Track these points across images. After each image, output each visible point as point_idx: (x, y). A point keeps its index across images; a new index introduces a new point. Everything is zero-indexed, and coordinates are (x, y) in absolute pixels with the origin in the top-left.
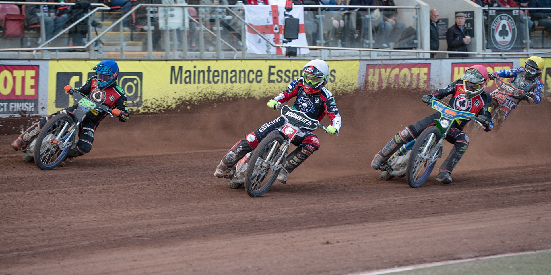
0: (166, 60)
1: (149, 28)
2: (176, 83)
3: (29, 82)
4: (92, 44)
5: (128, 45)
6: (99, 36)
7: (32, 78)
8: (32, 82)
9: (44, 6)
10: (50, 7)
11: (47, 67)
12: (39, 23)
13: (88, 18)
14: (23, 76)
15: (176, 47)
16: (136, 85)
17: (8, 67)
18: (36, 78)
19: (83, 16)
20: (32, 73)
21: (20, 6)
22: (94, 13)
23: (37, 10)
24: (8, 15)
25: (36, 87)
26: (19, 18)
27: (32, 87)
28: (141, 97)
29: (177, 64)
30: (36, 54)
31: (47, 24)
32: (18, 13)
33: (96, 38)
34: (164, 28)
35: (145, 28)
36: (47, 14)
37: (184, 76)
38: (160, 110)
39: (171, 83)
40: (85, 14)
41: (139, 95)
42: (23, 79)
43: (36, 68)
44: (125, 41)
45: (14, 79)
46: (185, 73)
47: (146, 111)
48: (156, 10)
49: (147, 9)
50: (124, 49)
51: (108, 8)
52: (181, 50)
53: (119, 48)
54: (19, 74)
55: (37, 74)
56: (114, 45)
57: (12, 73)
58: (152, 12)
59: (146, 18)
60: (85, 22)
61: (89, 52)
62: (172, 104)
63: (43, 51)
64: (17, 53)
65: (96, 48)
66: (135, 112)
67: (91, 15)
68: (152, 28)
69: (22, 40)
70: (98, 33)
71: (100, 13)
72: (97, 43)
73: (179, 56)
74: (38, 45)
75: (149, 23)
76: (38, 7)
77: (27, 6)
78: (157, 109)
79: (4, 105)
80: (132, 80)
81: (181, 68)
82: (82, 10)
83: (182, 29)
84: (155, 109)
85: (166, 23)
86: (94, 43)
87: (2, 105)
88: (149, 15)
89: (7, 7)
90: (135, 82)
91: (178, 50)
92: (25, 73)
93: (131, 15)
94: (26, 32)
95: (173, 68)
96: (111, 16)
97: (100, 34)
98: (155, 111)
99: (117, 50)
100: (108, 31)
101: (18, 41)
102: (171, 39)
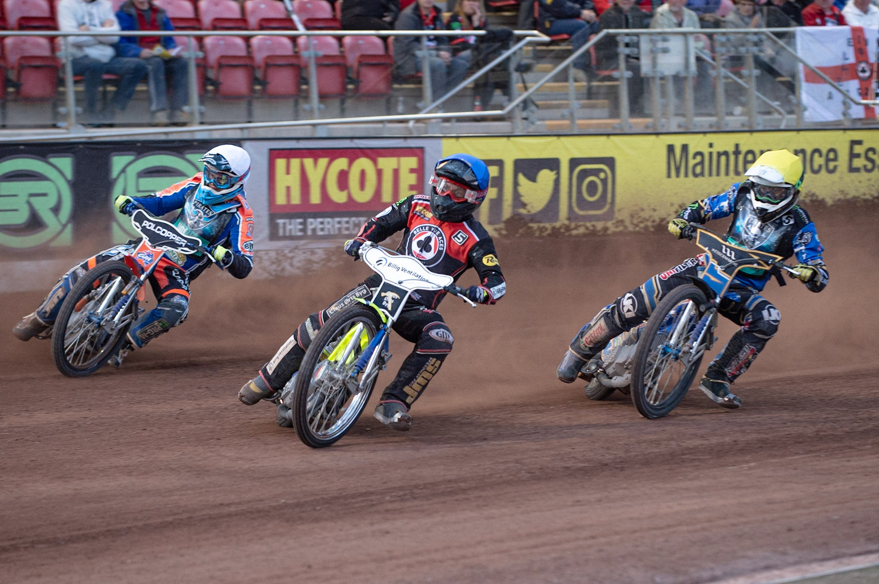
0: (657, 134)
1: (623, 73)
2: (678, 175)
3: (407, 179)
4: (517, 106)
5: (583, 107)
6: (531, 91)
7: (412, 171)
8: (413, 179)
11: (438, 151)
13: (508, 59)
14: (395, 167)
15: (672, 109)
16: (604, 181)
17: (368, 151)
18: (420, 171)
19: (500, 54)
20: (411, 162)
21: (384, 38)
22: (520, 49)
23: (415, 44)
24: (363, 56)
25: (419, 187)
26: (382, 61)
27: (412, 187)
28: (613, 202)
29: (678, 141)
30: (414, 127)
31: (433, 70)
32: (381, 51)
33: (525, 95)
34: (650, 74)
35: (615, 74)
36: (434, 52)
37: (692, 162)
38: (646, 228)
39: (669, 176)
40: (503, 51)
41: (609, 199)
42: (396, 172)
43: (418, 152)
44: (577, 99)
45: (379, 173)
46: (694, 158)
47: (621, 228)
48: (636, 41)
49: (619, 38)
50: (576, 115)
51: (546, 38)
52: (683, 115)
53: (565, 112)
54: (387, 164)
55: (421, 163)
56: (558, 107)
57: (375, 162)
58: (627, 45)
59: (616, 55)
60: (504, 65)
61: (512, 122)
62: (669, 215)
63: (427, 121)
64: (380, 125)
65: (524, 114)
66: (599, 231)
67: (514, 53)
68: (628, 74)
69: (388, 102)
70: (528, 85)
71: (530, 48)
72: (525, 104)
73: (680, 126)
74: (417, 110)
75: (622, 64)
76: (418, 39)
77: (397, 37)
78: (642, 225)
79: (360, 222)
80: (596, 172)
81: (685, 148)
82: (497, 45)
83: (683, 74)
84: (637, 225)
85: (654, 64)
86: (521, 105)
87: (357, 222)
88: (623, 51)
89: (361, 42)
90: (602, 175)
91: (677, 115)
92: (399, 163)
93: (587, 52)
94: (396, 86)
95: (671, 149)
96: (551, 55)
97: (531, 87)
98: (637, 229)
99: (563, 117)
100: (547, 81)
101: (382, 101)
102: (664, 94)
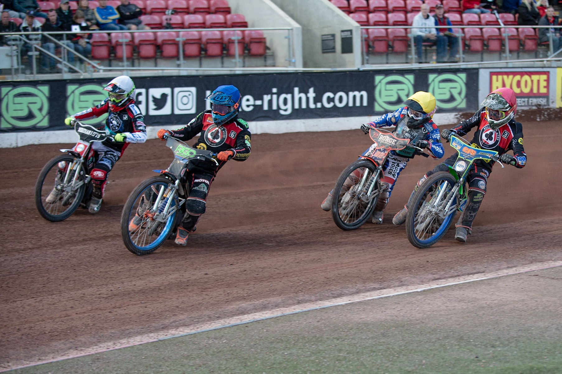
3: (543, 84)
7: (545, 80)
8: (545, 84)
9: (552, 28)
10: (555, 29)
11: (555, 73)
12: (548, 41)
14: (538, 79)
17: (528, 73)
18: (548, 81)
20: (544, 77)
21: (534, 29)
24: (526, 35)
25: (547, 87)
26: (534, 38)
27: (545, 87)
30: (546, 63)
31: (554, 41)
32: (533, 34)
36: (554, 34)
42: (539, 81)
43: (547, 73)
45: (532, 81)
54: (535, 78)
55: (548, 77)
57: (530, 77)
63: (551, 61)
64: (532, 63)
69: (536, 54)
74: (547, 57)
76: (547, 29)
77: (539, 29)
79: (525, 100)
89: (525, 30)
92: (540, 77)
94: (539, 47)
101: (533, 54)
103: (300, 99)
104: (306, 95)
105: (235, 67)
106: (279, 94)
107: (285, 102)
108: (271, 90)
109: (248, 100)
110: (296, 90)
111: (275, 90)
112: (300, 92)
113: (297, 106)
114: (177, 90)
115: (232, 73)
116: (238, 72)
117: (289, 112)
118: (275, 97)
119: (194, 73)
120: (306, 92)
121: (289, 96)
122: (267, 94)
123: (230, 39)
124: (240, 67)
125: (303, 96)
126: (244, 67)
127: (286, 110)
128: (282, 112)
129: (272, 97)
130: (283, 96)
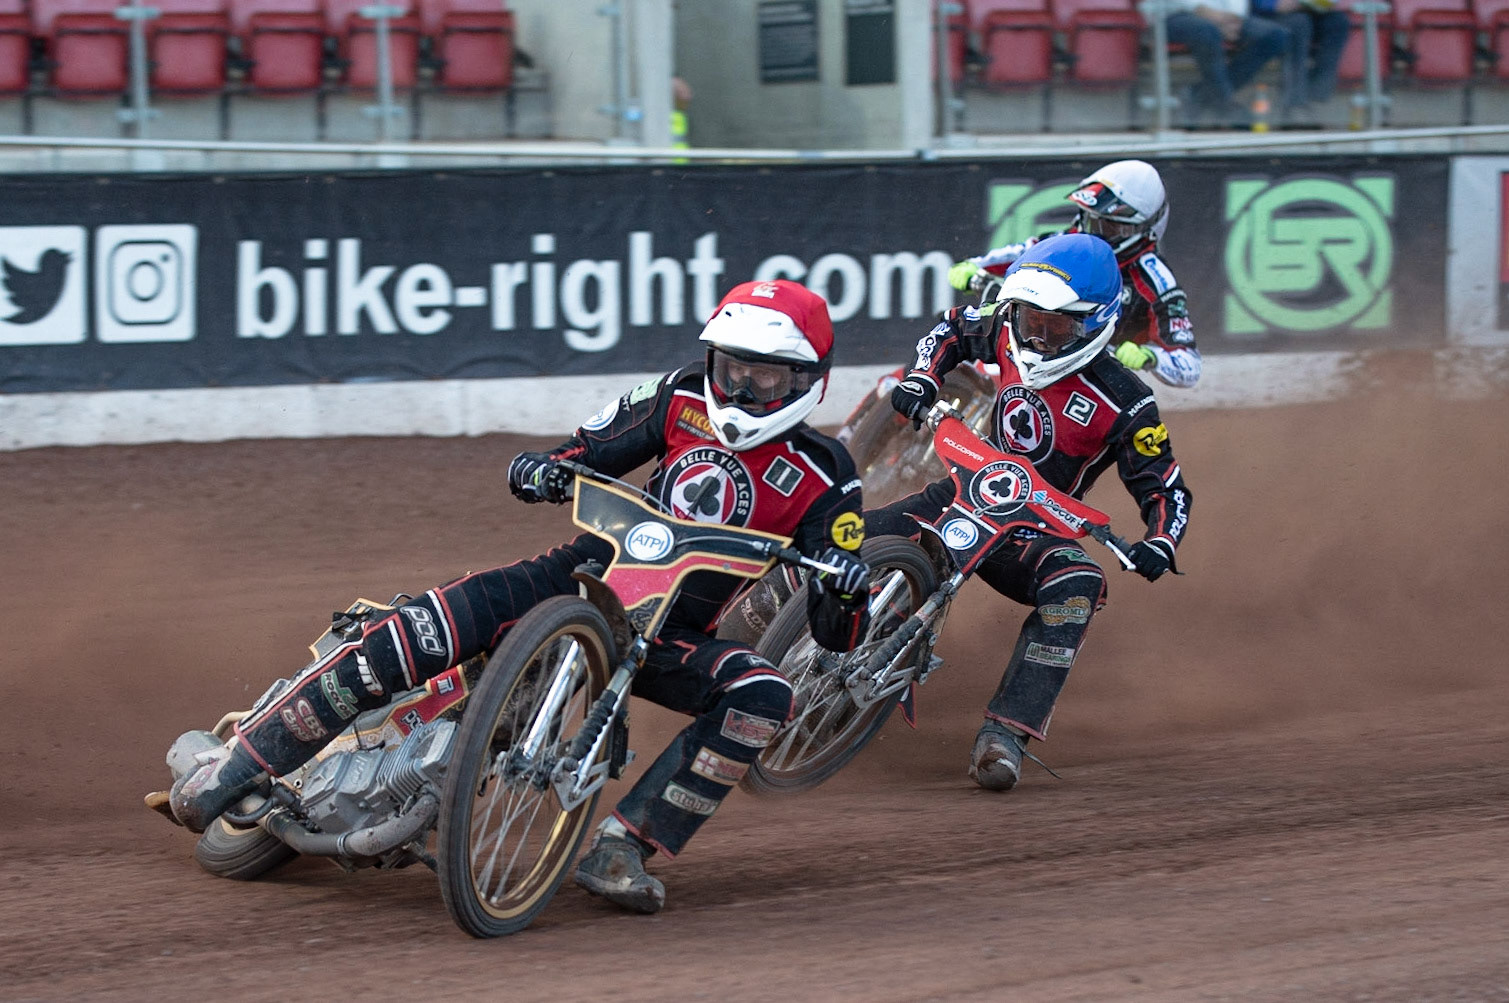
103: (657, 283)
104: (684, 266)
105: (379, 137)
106: (561, 261)
107: (591, 293)
108: (529, 244)
109: (424, 285)
110: (641, 242)
111: (544, 243)
112: (657, 253)
113: (641, 315)
114: (109, 235)
115: (364, 163)
116: (388, 163)
117: (608, 339)
118: (544, 272)
119: (195, 163)
120: (683, 254)
121: (607, 272)
122: (510, 260)
123: (355, 16)
124: (398, 139)
125: (669, 268)
126: (415, 138)
127: (592, 332)
128: (577, 341)
129: (530, 274)
130: (580, 270)
